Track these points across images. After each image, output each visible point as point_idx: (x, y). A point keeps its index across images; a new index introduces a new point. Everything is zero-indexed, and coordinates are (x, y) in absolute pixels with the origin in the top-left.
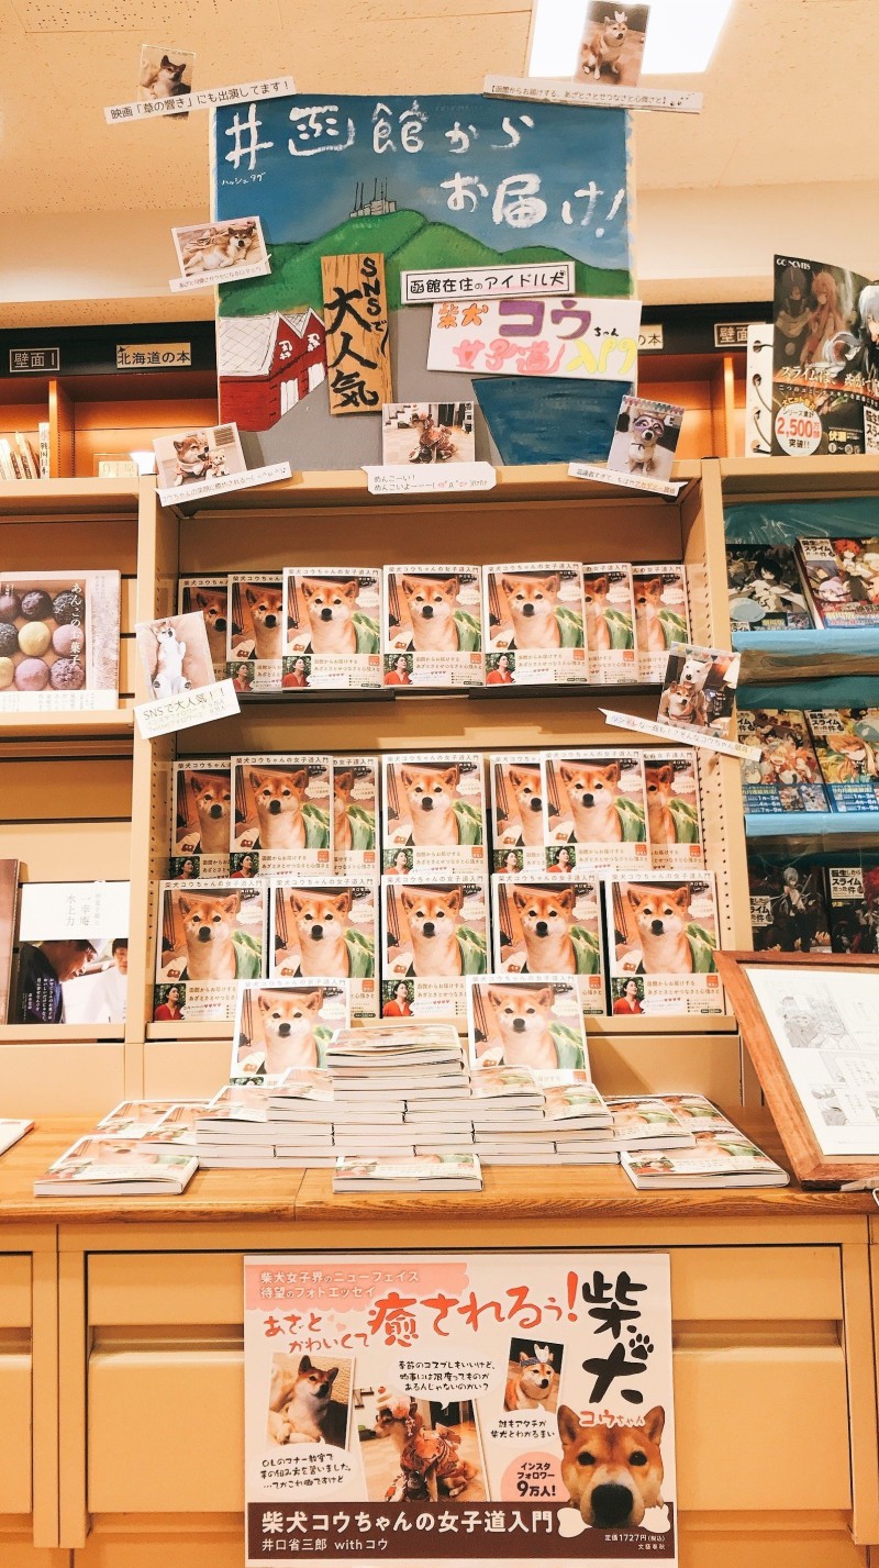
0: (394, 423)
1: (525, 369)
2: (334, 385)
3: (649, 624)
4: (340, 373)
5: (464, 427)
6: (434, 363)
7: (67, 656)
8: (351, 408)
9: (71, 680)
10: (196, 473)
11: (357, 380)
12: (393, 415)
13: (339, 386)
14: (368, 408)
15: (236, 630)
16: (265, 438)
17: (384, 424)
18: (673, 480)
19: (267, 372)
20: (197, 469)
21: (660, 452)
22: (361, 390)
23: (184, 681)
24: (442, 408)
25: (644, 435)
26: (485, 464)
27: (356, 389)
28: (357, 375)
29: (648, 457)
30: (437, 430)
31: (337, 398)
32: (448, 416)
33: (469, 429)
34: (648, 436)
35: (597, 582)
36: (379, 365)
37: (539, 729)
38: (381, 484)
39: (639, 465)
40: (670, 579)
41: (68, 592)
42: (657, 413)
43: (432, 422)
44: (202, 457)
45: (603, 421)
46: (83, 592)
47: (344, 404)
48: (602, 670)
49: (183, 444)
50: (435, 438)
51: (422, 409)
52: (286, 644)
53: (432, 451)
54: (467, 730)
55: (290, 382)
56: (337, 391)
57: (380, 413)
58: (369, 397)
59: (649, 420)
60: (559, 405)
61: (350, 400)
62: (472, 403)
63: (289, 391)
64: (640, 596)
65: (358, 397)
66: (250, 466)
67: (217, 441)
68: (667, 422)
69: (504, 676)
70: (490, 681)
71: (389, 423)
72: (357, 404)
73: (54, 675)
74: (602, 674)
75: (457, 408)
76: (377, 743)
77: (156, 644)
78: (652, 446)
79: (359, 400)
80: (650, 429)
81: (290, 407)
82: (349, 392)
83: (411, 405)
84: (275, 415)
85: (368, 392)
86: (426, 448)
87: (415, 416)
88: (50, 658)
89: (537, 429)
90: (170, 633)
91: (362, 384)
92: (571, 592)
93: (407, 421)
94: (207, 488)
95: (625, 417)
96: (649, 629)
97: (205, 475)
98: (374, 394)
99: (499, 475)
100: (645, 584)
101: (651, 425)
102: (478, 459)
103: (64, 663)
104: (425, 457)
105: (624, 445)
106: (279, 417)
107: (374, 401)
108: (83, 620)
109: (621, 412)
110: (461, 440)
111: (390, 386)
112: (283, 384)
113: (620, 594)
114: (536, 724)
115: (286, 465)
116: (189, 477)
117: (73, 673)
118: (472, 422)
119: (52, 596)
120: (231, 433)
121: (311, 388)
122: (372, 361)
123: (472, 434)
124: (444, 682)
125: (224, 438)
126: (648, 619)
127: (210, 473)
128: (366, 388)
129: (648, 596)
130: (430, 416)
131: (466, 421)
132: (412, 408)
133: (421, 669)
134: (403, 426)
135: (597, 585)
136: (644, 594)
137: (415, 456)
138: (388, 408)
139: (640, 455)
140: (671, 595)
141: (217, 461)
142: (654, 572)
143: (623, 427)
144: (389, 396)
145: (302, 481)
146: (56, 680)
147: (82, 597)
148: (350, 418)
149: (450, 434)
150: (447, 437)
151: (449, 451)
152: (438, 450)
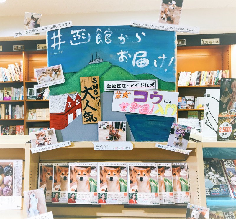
0: (102, 127)
1: (142, 112)
3: (177, 182)
4: (86, 113)
5: (123, 130)
6: (114, 109)
7: (7, 185)
8: (89, 122)
9: (8, 193)
10: (42, 143)
11: (91, 114)
12: (101, 125)
13: (85, 116)
14: (94, 122)
15: (55, 181)
16: (63, 131)
17: (99, 128)
19: (64, 112)
20: (42, 142)
21: (184, 140)
23: (38, 211)
24: (116, 123)
25: (179, 135)
26: (129, 142)
27: (90, 117)
28: (91, 112)
29: (180, 142)
30: (115, 130)
31: (85, 119)
32: (118, 126)
33: (124, 130)
34: (180, 135)
35: (161, 169)
36: (97, 110)
37: (144, 211)
38: (98, 147)
39: (177, 144)
40: (182, 168)
41: (8, 166)
42: (183, 129)
43: (113, 127)
44: (44, 139)
45: (166, 129)
46: (12, 166)
47: (87, 121)
49: (38, 134)
50: (114, 133)
51: (110, 123)
52: (69, 189)
53: (113, 137)
55: (71, 114)
57: (98, 123)
59: (181, 130)
60: (152, 123)
62: (125, 122)
63: (70, 117)
64: (174, 173)
66: (59, 141)
67: (49, 134)
69: (134, 201)
70: (130, 203)
71: (100, 128)
73: (4, 191)
75: (121, 123)
77: (29, 198)
78: (181, 138)
79: (91, 120)
80: (181, 133)
81: (71, 122)
82: (88, 118)
83: (107, 122)
84: (66, 124)
85: (94, 118)
86: (111, 136)
87: (108, 125)
88: (3, 186)
89: (145, 130)
90: (34, 195)
92: (154, 173)
93: (106, 127)
94: (45, 148)
96: (177, 184)
97: (45, 144)
98: (96, 118)
99: (134, 145)
100: (175, 169)
101: (181, 132)
102: (127, 140)
103: (6, 188)
104: (111, 139)
105: (173, 138)
106: (68, 125)
107: (96, 120)
108: (12, 175)
109: (172, 128)
110: (122, 134)
111: (100, 116)
112: (69, 115)
113: (168, 173)
114: (143, 210)
115: (69, 142)
116: (40, 144)
117: (9, 191)
118: (125, 128)
119: (3, 167)
120: (53, 132)
121: (77, 116)
122: (95, 108)
123: (125, 131)
125: (50, 133)
126: (176, 180)
127: (46, 143)
128: (93, 116)
129: (176, 173)
130: (113, 125)
131: (124, 127)
132: (107, 123)
133: (109, 198)
134: (104, 128)
135: (161, 170)
136: (175, 172)
137: (108, 138)
138: (100, 123)
139: (178, 141)
140: (183, 173)
141: (48, 140)
143: (172, 132)
144: (100, 118)
145: (74, 146)
146: (4, 193)
147: (12, 168)
148: (89, 125)
149: (119, 131)
150: (118, 132)
151: (118, 137)
152: (115, 137)
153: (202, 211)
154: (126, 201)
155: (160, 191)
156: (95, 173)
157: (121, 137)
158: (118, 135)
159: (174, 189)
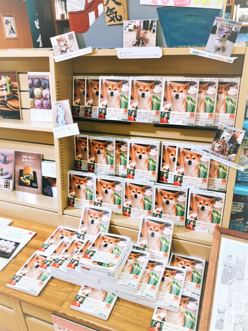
0: (127, 29)
1: (177, 4)
2: (107, 13)
3: (222, 102)
4: (108, 8)
5: (152, 31)
7: (46, 99)
8: (113, 22)
9: (48, 106)
10: (64, 50)
11: (114, 11)
12: (127, 26)
13: (108, 14)
14: (119, 22)
15: (87, 96)
16: (85, 35)
17: (124, 30)
18: (232, 56)
19: (84, 9)
20: (64, 49)
21: (228, 43)
22: (116, 15)
23: (65, 122)
24: (145, 22)
25: (222, 35)
26: (158, 47)
27: (114, 15)
28: (114, 8)
29: (223, 45)
30: (142, 32)
31: (108, 19)
32: (147, 26)
33: (154, 32)
34: (224, 36)
35: (204, 85)
36: (122, 4)
37: (180, 134)
38: (122, 55)
39: (218, 49)
40: (233, 84)
41: (45, 79)
42: (229, 25)
43: (140, 28)
44: (65, 45)
45: (207, 28)
46: (48, 79)
47: (110, 21)
48: (200, 120)
49: (59, 40)
50: (141, 36)
51: (137, 23)
52: (101, 104)
53: (141, 42)
54: (157, 132)
55: (92, 12)
56: (108, 15)
57: (122, 24)
58: (119, 18)
59: (225, 28)
60: (190, 20)
61: (112, 19)
62: (156, 20)
63: (92, 15)
64: (220, 91)
65: (115, 18)
66: (80, 47)
67: (69, 39)
68: (233, 30)
69: (166, 121)
70: (161, 122)
71: (125, 29)
72: (115, 21)
73: (44, 104)
74: (200, 122)
75: (150, 22)
76: (129, 133)
78: (225, 40)
79: (115, 19)
80: (225, 33)
81: (93, 23)
82: (111, 16)
83: (134, 21)
84: (88, 26)
85: (118, 16)
86: (138, 40)
87: (135, 26)
88: (42, 99)
89: (181, 31)
90: (60, 106)
91: (116, 12)
92: (193, 90)
93: (132, 28)
94: (67, 56)
95: (215, 27)
96: (221, 104)
97: (67, 51)
98: (121, 16)
99: (163, 52)
100: (223, 86)
101: (226, 31)
102: (157, 45)
103: (46, 101)
104: (137, 44)
105: (214, 40)
106: (89, 27)
107: (120, 20)
108: (49, 88)
109: (214, 25)
110: (151, 36)
111: (126, 13)
112: (89, 13)
113: (212, 91)
114: (179, 132)
115: (90, 48)
116: (63, 52)
117: (48, 104)
118: (155, 28)
119: (41, 80)
120: (73, 36)
121: (99, 15)
122: (119, 2)
123: (155, 34)
124: (146, 121)
125: (71, 37)
126: (222, 100)
127: (68, 50)
128: (118, 14)
129: (223, 91)
130: (140, 26)
131: (153, 28)
132: (134, 22)
133: (139, 116)
134: (130, 30)
135: (204, 86)
136: (222, 90)
137: (134, 43)
138: (125, 22)
139: (219, 45)
140: (232, 91)
141: (70, 46)
142: (227, 81)
143: (214, 32)
144: (126, 17)
145: (97, 53)
146: (44, 106)
147: (48, 81)
148: (113, 27)
149: (147, 33)
150: (146, 35)
151: (146, 41)
152: (142, 41)
153: (235, 133)
154: (157, 120)
155: (197, 111)
156: (126, 88)
157: (149, 41)
158: (146, 38)
159: (216, 110)
